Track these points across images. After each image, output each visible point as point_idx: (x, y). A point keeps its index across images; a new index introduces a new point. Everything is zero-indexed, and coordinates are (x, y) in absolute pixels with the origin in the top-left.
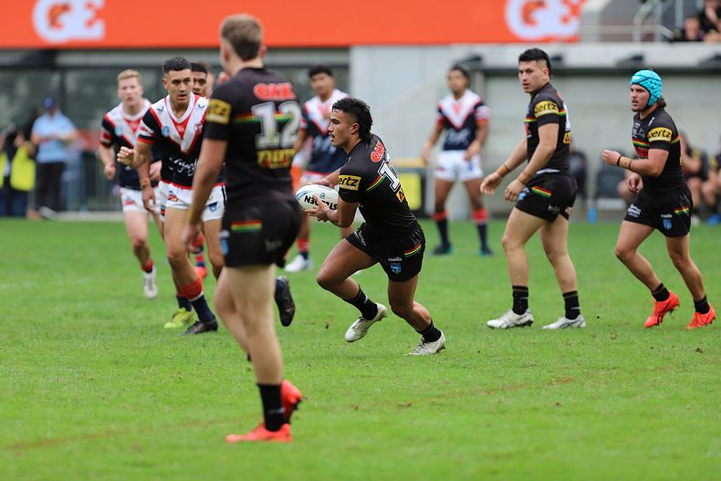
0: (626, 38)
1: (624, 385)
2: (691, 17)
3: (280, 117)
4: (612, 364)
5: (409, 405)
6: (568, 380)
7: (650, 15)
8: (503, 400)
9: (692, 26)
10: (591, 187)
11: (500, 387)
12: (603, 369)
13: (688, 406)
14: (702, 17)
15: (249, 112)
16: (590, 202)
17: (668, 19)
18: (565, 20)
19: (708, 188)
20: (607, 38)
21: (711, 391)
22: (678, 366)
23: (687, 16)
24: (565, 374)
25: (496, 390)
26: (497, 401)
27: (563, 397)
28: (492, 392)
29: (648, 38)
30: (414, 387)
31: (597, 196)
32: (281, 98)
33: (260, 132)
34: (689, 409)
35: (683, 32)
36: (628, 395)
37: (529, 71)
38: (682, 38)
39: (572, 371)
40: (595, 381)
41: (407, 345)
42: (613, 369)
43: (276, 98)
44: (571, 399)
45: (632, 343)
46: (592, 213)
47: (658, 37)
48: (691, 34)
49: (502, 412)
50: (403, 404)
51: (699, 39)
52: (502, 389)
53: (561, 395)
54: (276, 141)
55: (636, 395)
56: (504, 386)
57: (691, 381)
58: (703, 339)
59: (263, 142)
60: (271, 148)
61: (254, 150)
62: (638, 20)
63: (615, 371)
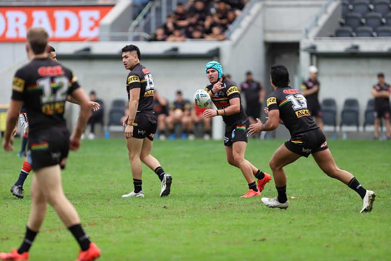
0: (125, 39)
1: (124, 226)
2: (159, 28)
3: (54, 85)
4: (118, 215)
5: (7, 238)
6: (94, 224)
7: (137, 26)
8: (59, 235)
9: (160, 32)
10: (106, 119)
11: (58, 228)
12: (113, 218)
13: (159, 237)
14: (165, 27)
15: (35, 84)
16: (106, 128)
17: (147, 29)
18: (92, 29)
19: (169, 119)
20: (114, 39)
21: (172, 229)
22: (154, 216)
23: (158, 27)
24: (93, 221)
25: (55, 230)
26: (55, 236)
27: (92, 233)
28: (53, 231)
29: (137, 39)
30: (11, 229)
31: (110, 124)
32: (55, 74)
33: (42, 94)
34: (160, 239)
35: (156, 35)
36: (127, 232)
37: (126, 57)
38: (154, 39)
39: (96, 219)
40: (109, 225)
41: (6, 205)
42: (119, 217)
43: (52, 74)
44: (96, 234)
45: (129, 204)
46: (107, 134)
47: (141, 38)
48: (160, 37)
49: (59, 242)
50: (4, 237)
51: (164, 40)
52: (59, 229)
53: (91, 232)
54: (52, 99)
55: (131, 232)
56: (59, 227)
57: (161, 224)
58: (167, 201)
59: (45, 99)
60: (49, 103)
61: (39, 104)
62: (131, 29)
63: (120, 219)
